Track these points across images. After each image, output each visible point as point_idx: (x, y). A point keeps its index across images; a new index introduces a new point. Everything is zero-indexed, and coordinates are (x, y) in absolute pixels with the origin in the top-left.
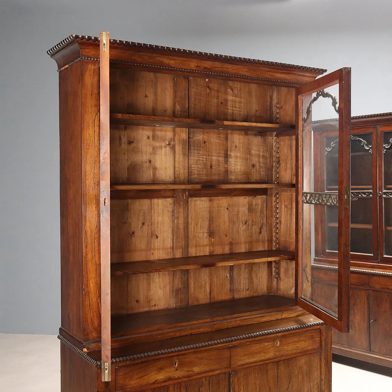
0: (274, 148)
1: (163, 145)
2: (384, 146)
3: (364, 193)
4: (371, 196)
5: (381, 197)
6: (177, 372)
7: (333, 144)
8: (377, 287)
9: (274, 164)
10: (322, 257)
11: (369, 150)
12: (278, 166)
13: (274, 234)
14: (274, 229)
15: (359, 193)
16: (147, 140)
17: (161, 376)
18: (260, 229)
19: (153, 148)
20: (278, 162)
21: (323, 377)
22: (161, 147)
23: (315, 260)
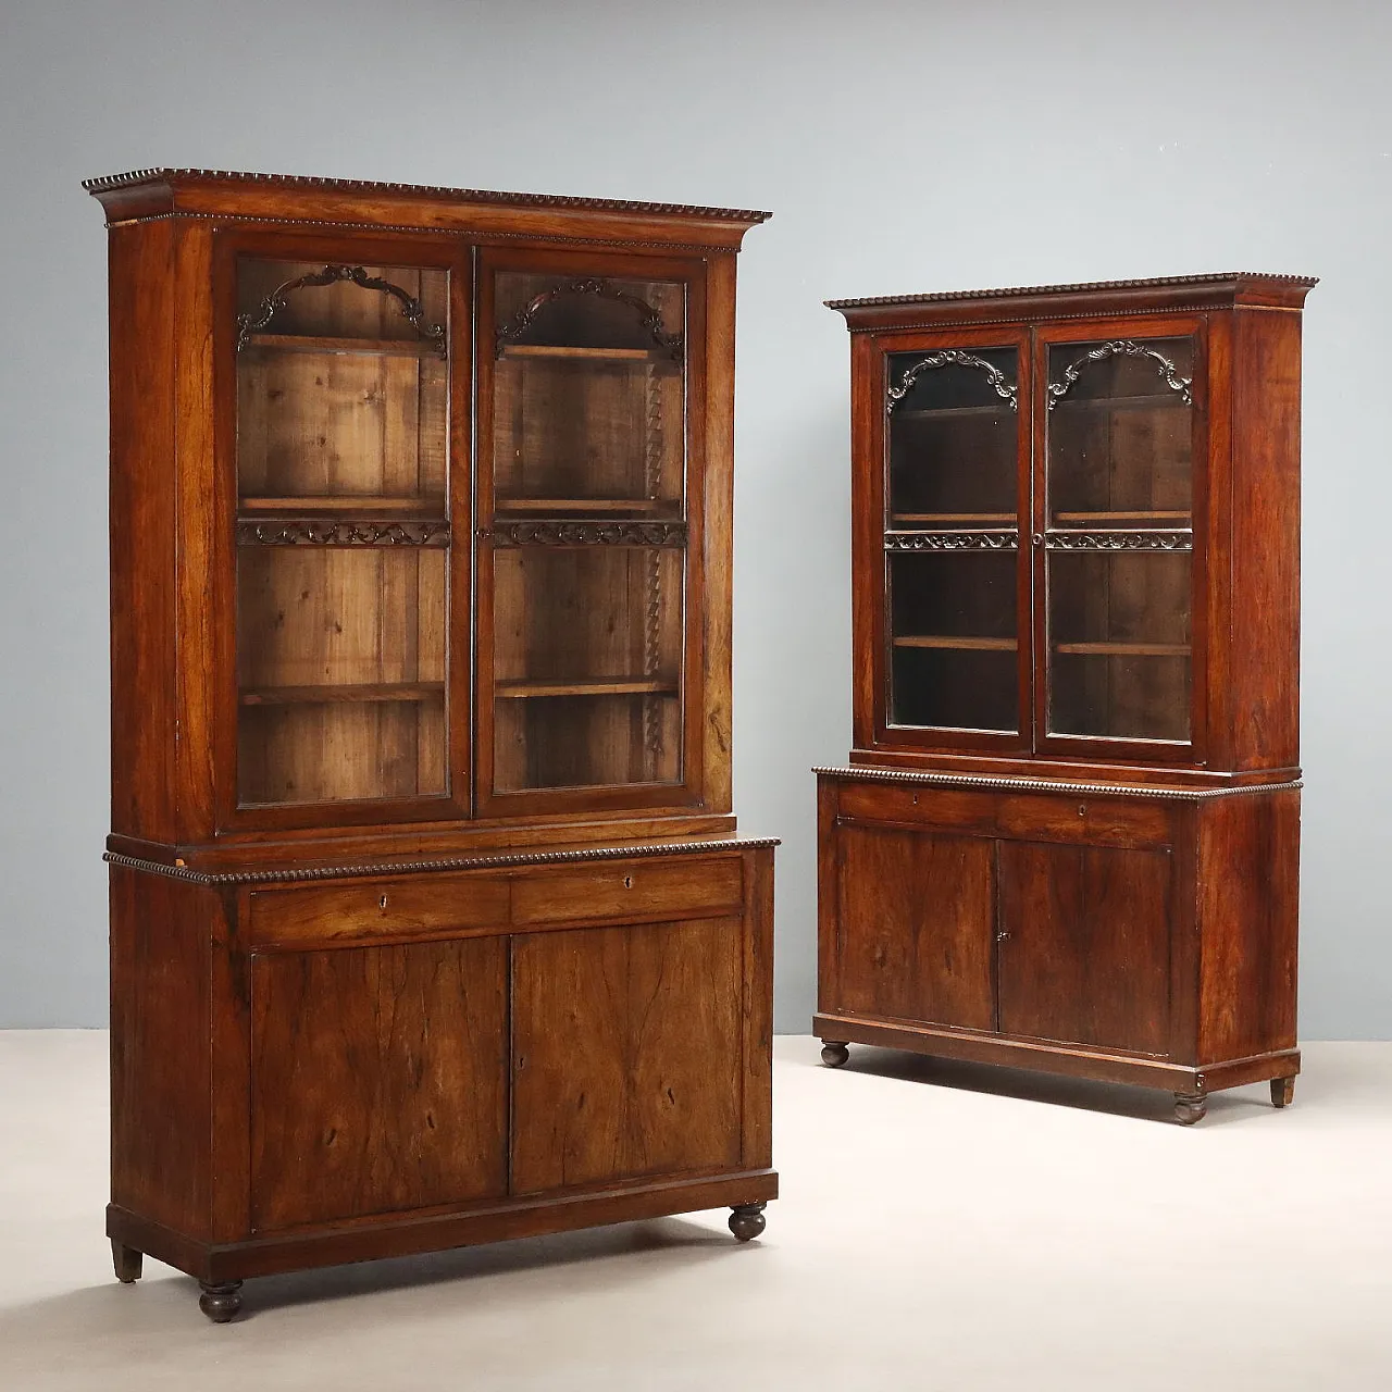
0: (650, 407)
1: (356, 399)
2: (1050, 387)
3: (996, 538)
4: (1014, 545)
5: (1040, 547)
6: (386, 919)
7: (909, 377)
8: (1019, 826)
9: (649, 449)
10: (875, 748)
11: (1010, 399)
12: (659, 453)
13: (648, 634)
14: (647, 621)
15: (981, 537)
16: (317, 387)
17: (349, 925)
18: (611, 619)
19: (330, 408)
20: (659, 444)
21: (749, 978)
22: (350, 406)
23: (854, 758)
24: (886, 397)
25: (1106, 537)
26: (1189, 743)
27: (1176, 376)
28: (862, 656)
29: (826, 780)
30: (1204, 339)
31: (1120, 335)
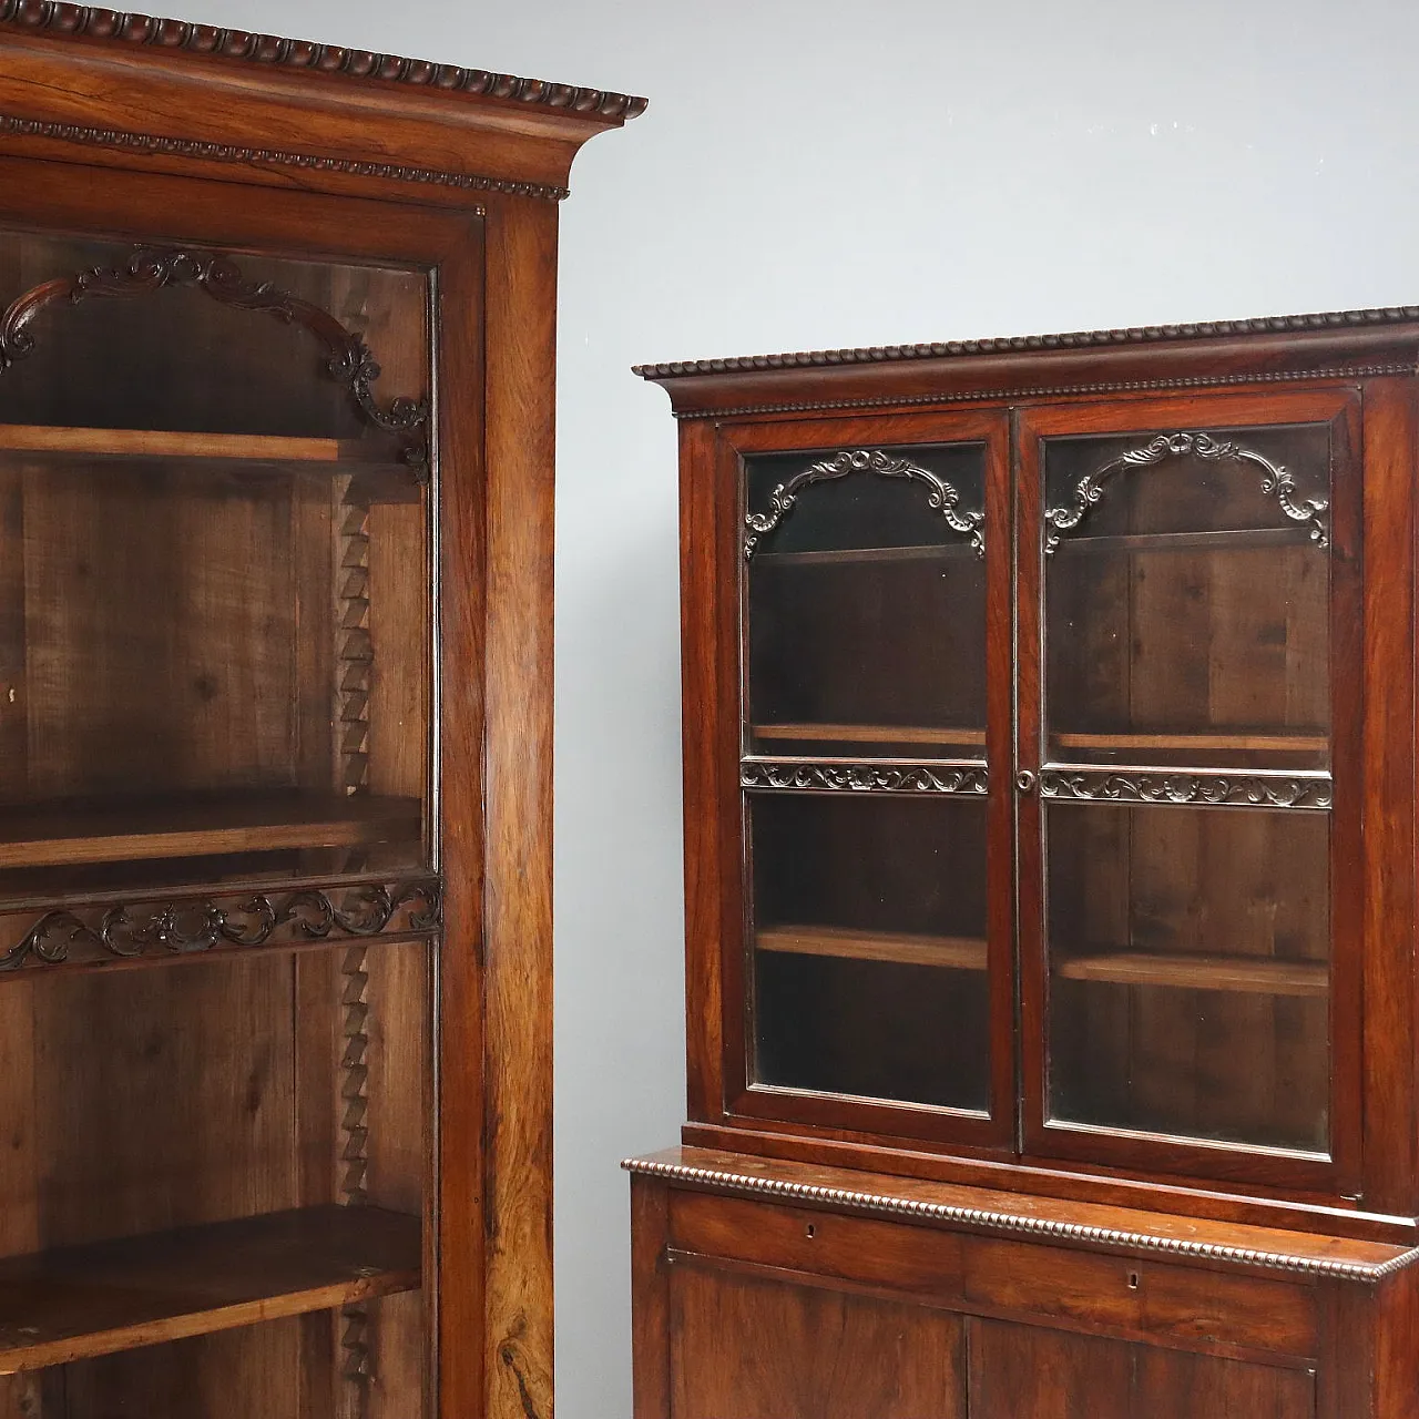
2: (1048, 515)
3: (945, 774)
4: (980, 789)
5: (1031, 796)
7: (783, 495)
8: (1009, 1295)
9: (340, 676)
10: (725, 1122)
11: (970, 535)
12: (364, 685)
13: (342, 1108)
15: (919, 773)
18: (254, 1078)
20: (365, 663)
23: (688, 1136)
24: (742, 529)
25: (1157, 780)
26: (1325, 1158)
27: (1296, 497)
28: (701, 965)
29: (648, 1186)
30: (1354, 430)
31: (1181, 422)
